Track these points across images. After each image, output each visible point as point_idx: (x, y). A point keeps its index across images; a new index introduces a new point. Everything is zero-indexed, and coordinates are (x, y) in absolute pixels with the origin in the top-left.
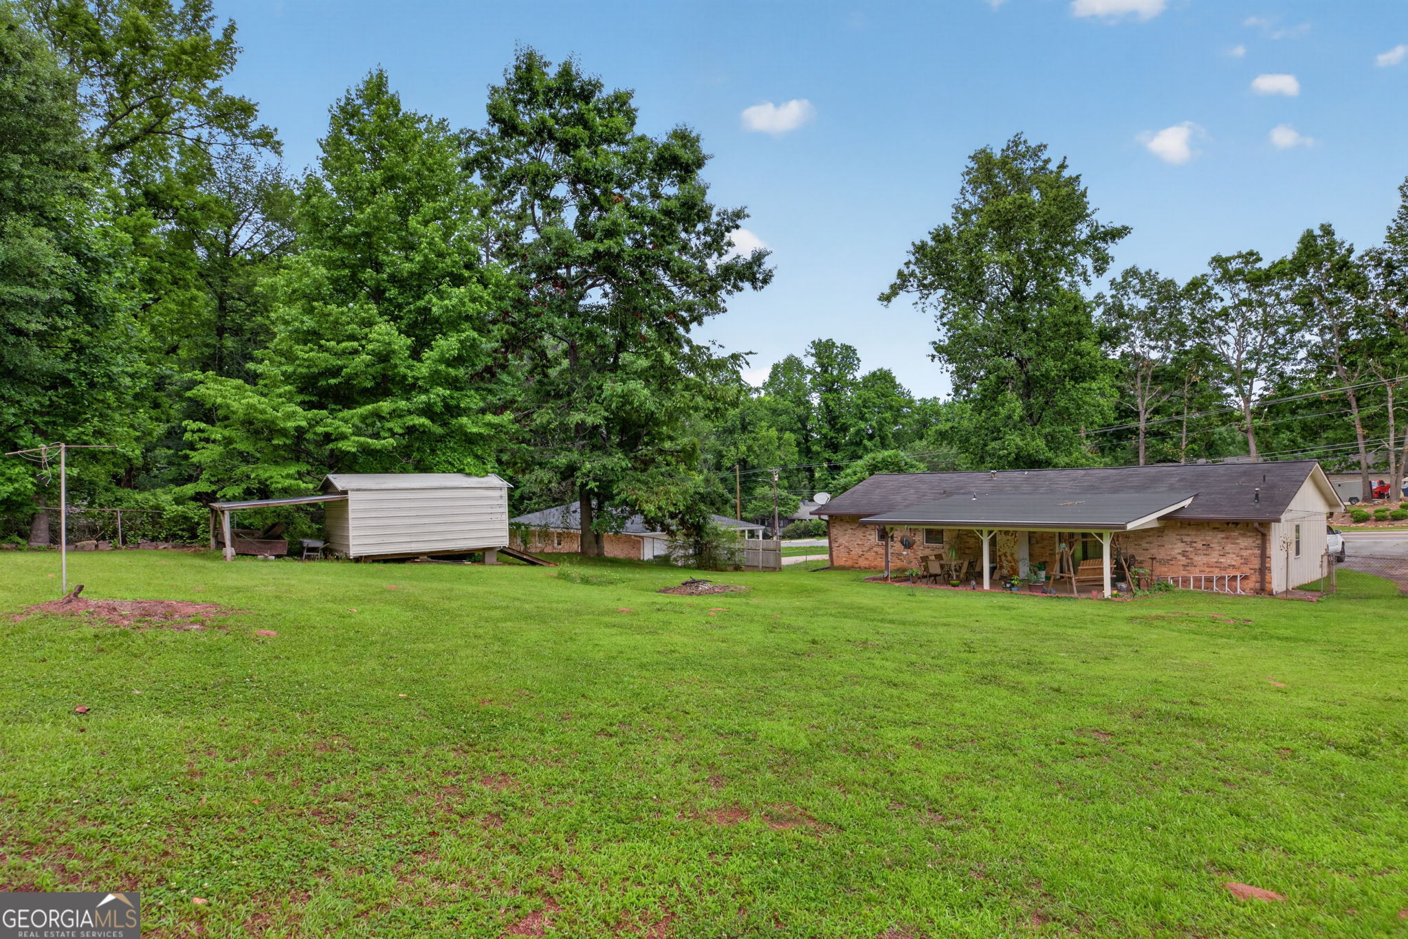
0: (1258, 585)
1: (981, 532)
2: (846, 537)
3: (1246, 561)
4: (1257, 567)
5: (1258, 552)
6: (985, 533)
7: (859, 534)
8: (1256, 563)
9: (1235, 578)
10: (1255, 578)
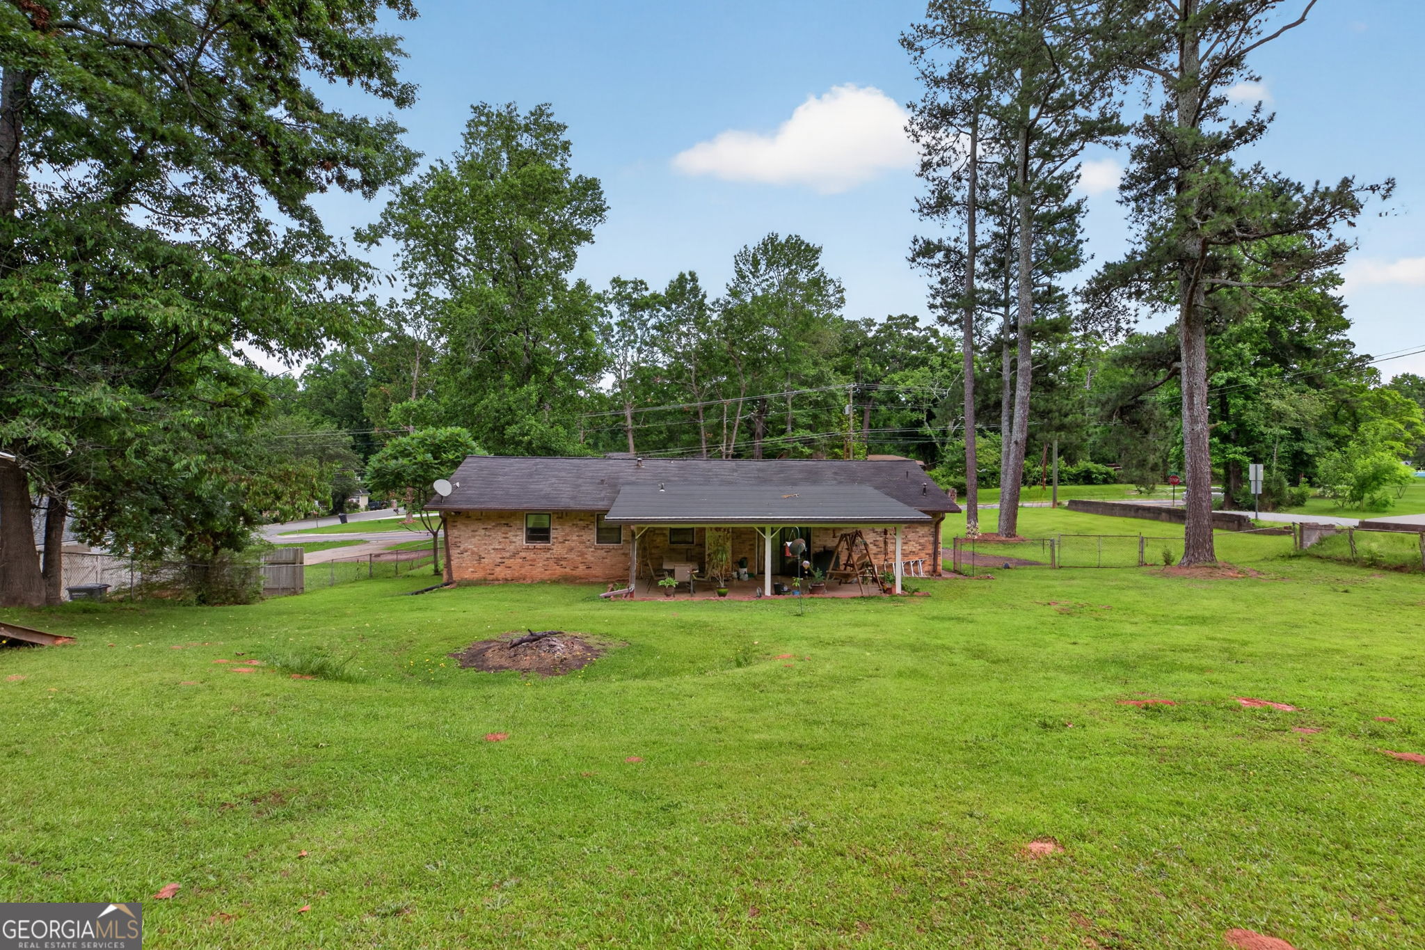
0: (931, 568)
1: (763, 530)
2: (474, 540)
3: (923, 547)
4: (930, 552)
5: (932, 539)
6: (768, 531)
7: (498, 535)
8: (930, 549)
9: (916, 563)
10: (929, 561)
